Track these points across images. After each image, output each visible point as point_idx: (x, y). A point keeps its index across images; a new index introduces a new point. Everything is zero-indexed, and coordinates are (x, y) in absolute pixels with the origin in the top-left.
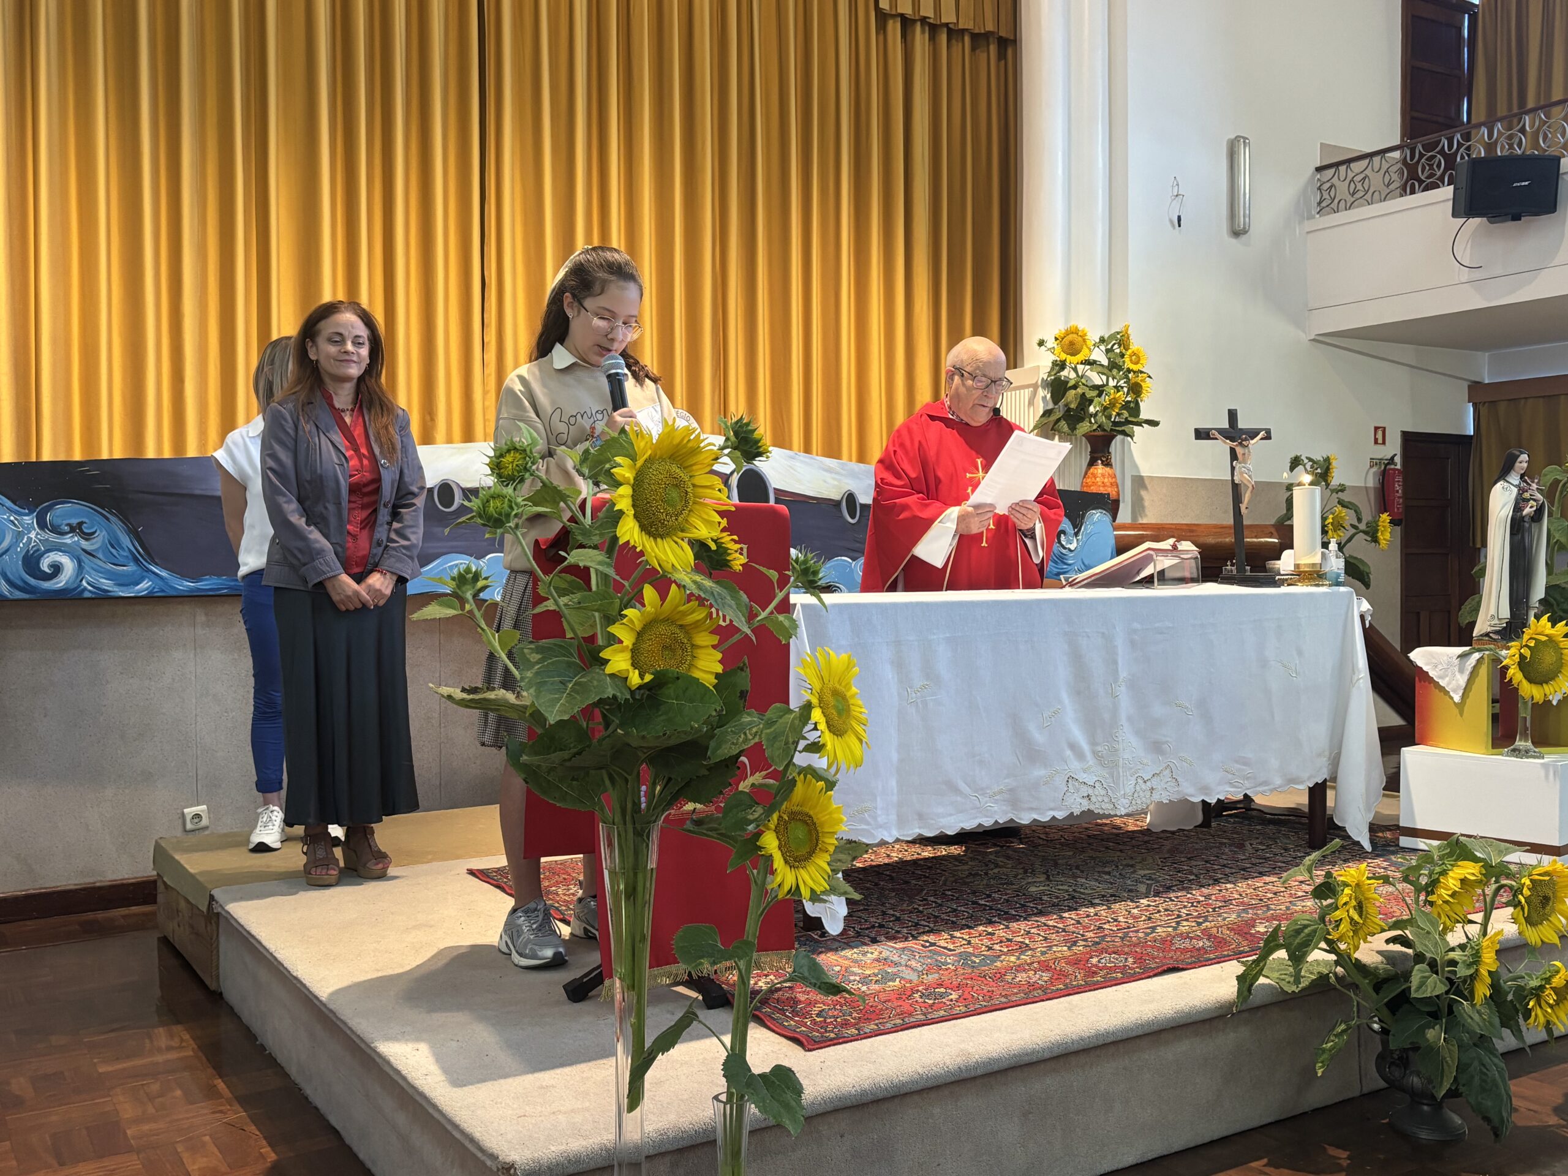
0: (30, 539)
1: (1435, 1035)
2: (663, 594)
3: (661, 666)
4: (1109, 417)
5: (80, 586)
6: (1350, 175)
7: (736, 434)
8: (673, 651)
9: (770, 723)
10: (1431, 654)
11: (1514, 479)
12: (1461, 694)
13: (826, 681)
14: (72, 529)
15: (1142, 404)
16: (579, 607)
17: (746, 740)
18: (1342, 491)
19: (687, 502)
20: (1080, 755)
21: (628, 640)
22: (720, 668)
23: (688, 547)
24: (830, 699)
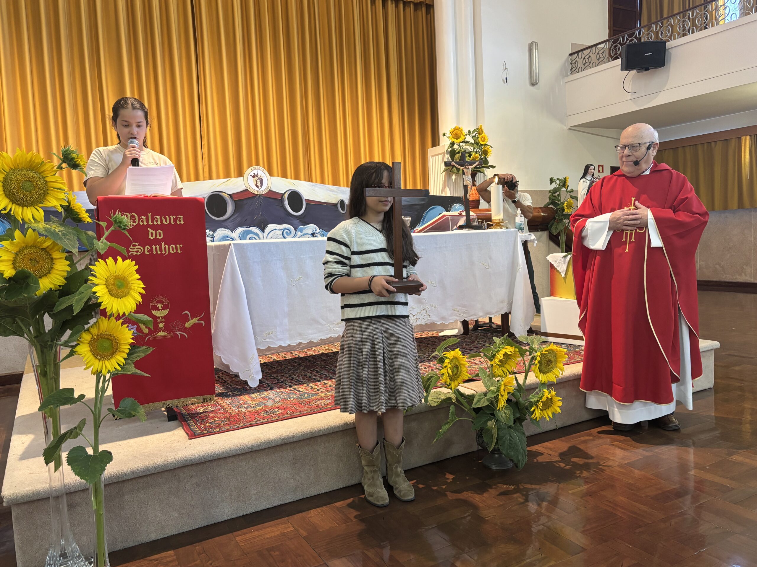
1: (491, 423)
2: (25, 234)
8: (37, 261)
10: (555, 256)
12: (564, 273)
13: (112, 273)
15: (488, 159)
22: (69, 269)
23: (42, 212)
24: (112, 281)
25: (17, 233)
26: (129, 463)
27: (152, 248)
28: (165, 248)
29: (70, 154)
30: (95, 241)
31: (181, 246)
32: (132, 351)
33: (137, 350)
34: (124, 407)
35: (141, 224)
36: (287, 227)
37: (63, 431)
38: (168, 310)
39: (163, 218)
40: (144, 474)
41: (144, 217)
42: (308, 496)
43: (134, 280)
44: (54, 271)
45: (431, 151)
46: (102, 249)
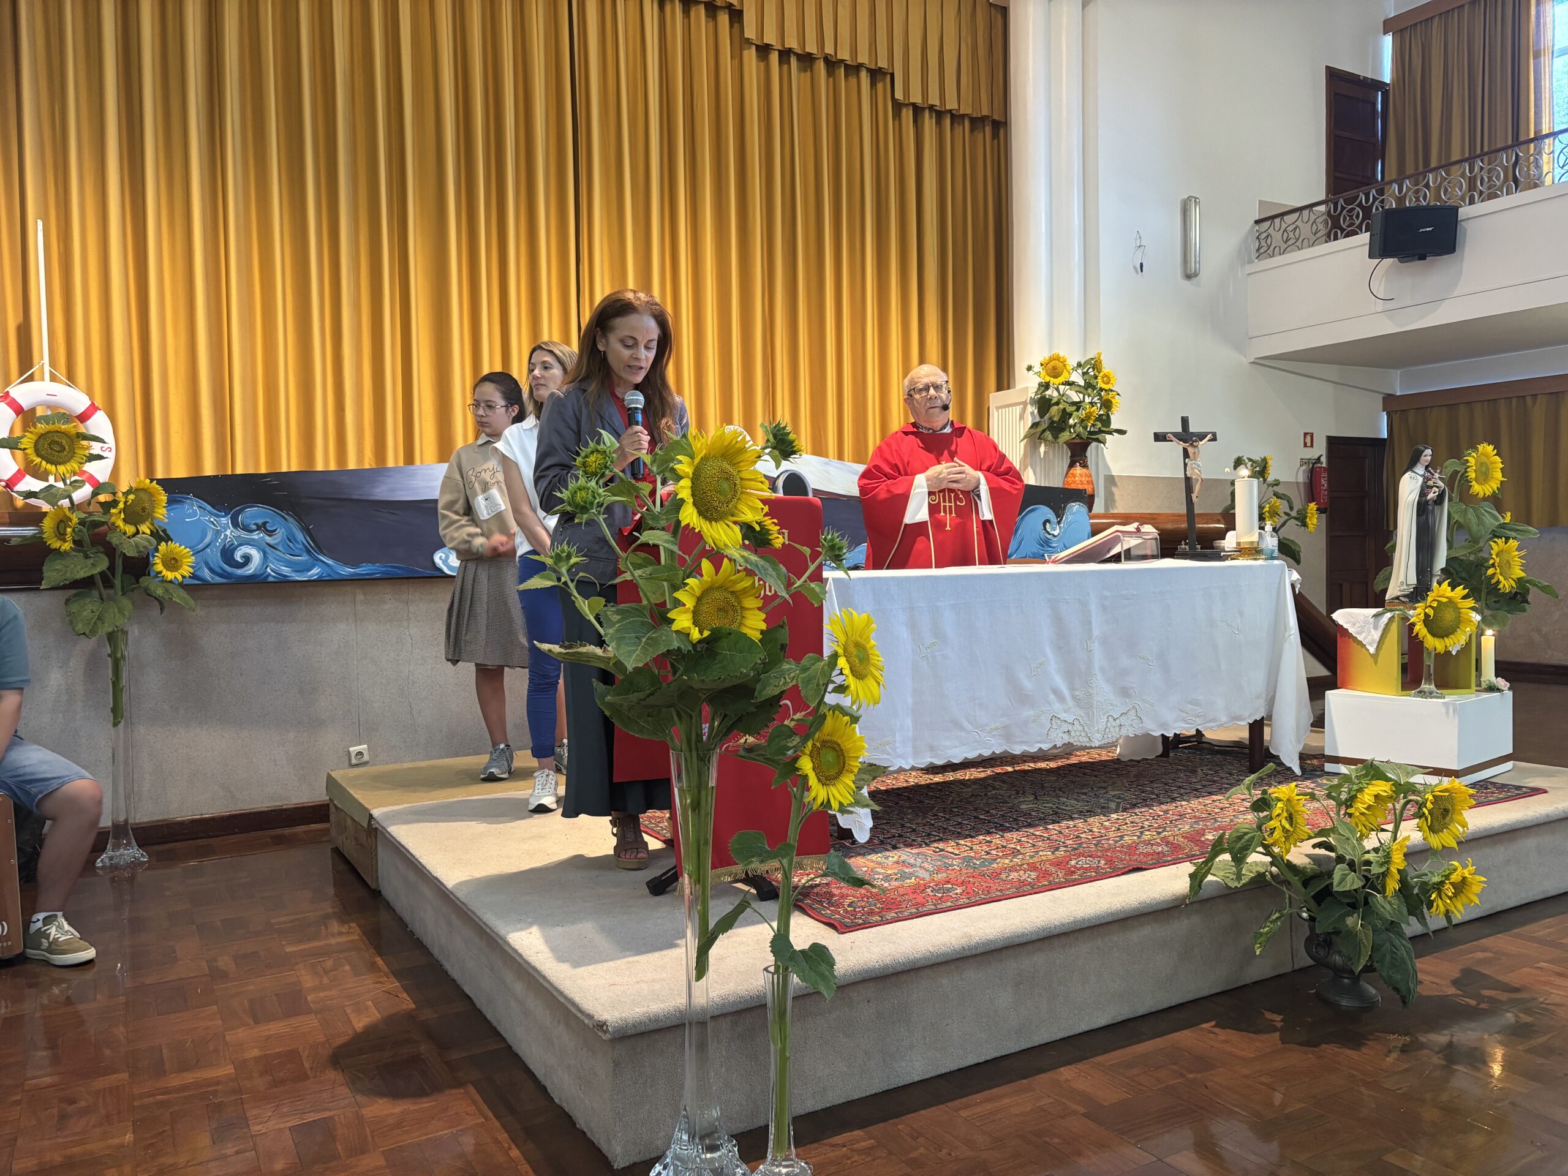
0: (226, 536)
1: (1354, 921)
2: (718, 567)
3: (716, 624)
4: (1085, 428)
5: (265, 572)
6: (1284, 226)
7: (775, 436)
8: (727, 612)
9: (805, 669)
10: (1350, 614)
11: (1420, 469)
12: (1375, 646)
13: (850, 636)
14: (259, 528)
15: (1112, 417)
16: (650, 578)
17: (785, 683)
18: (1277, 485)
19: (736, 492)
20: (1061, 698)
21: (690, 603)
23: (737, 529)
24: (852, 650)
25: (706, 565)
45: (995, 399)
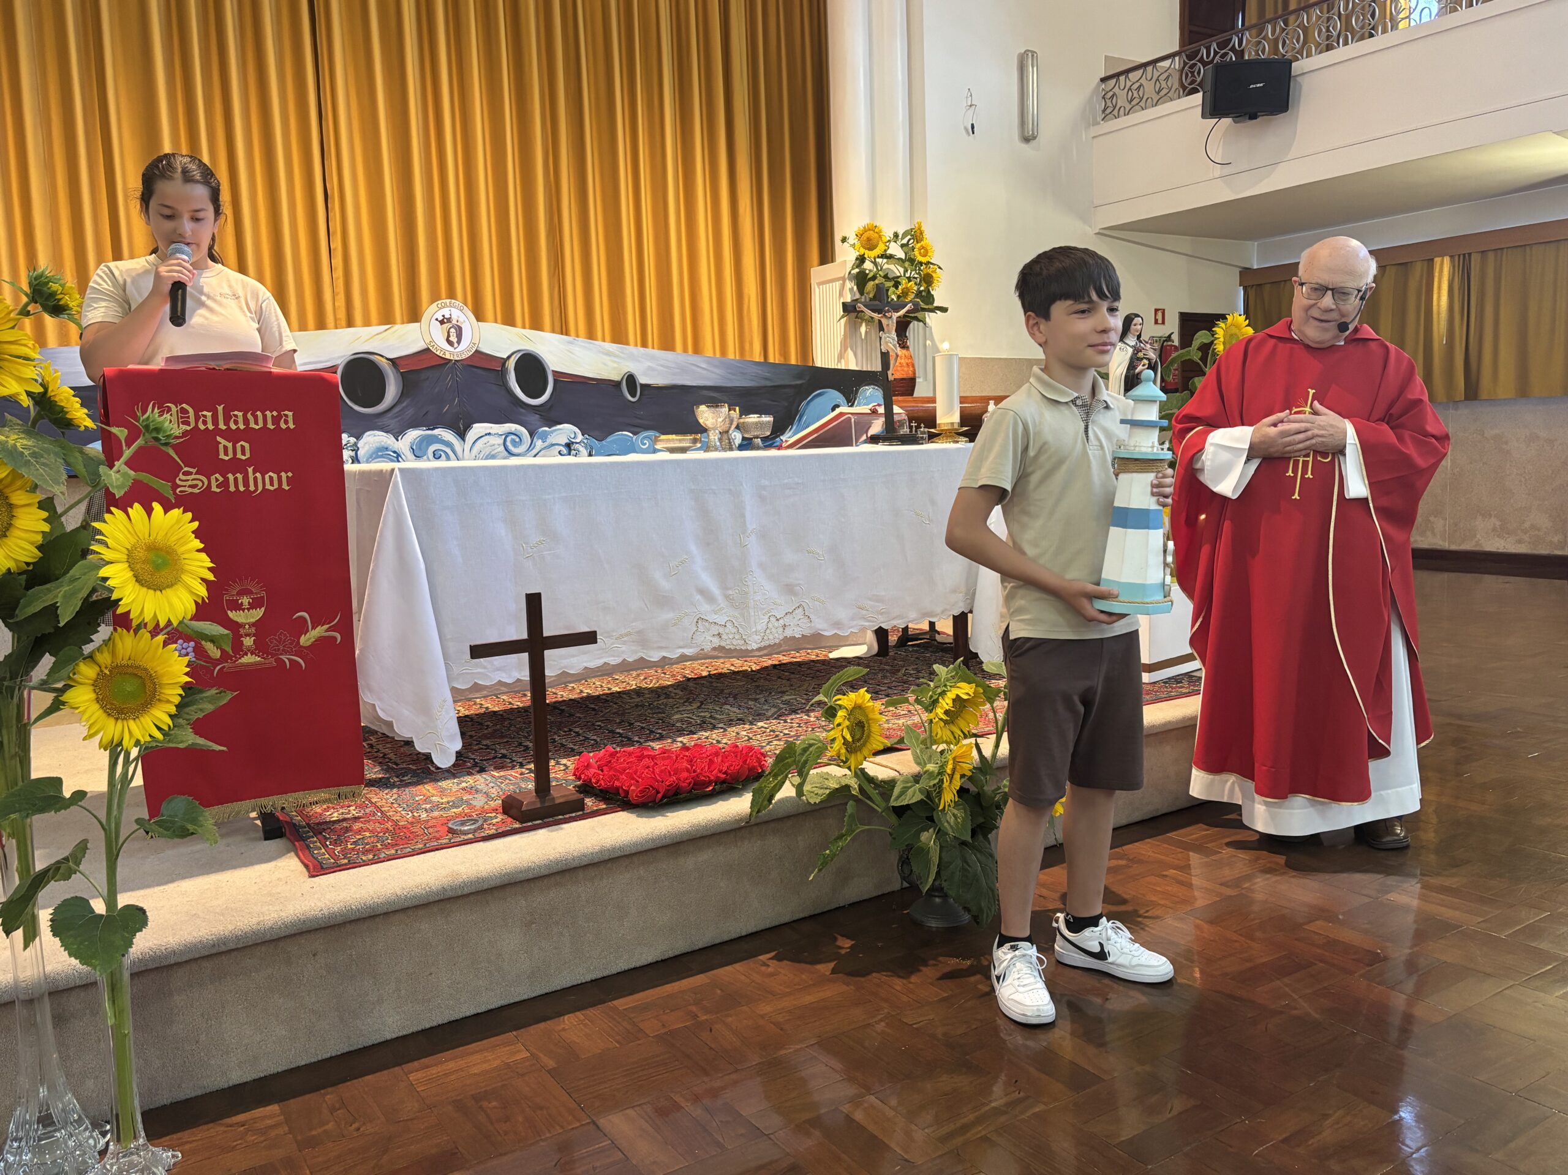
1: (928, 837)
6: (1129, 84)
9: (72, 580)
13: (142, 537)
15: (934, 293)
20: (710, 598)
22: (46, 528)
24: (141, 555)
26: (181, 930)
27: (227, 480)
28: (255, 479)
29: (48, 283)
30: (103, 469)
31: (290, 474)
32: (186, 700)
33: (198, 697)
34: (170, 816)
35: (202, 427)
36: (513, 430)
37: (39, 866)
38: (263, 609)
39: (249, 416)
40: (214, 951)
41: (209, 414)
42: (559, 988)
43: (189, 551)
44: (15, 533)
45: (817, 273)
46: (118, 487)
